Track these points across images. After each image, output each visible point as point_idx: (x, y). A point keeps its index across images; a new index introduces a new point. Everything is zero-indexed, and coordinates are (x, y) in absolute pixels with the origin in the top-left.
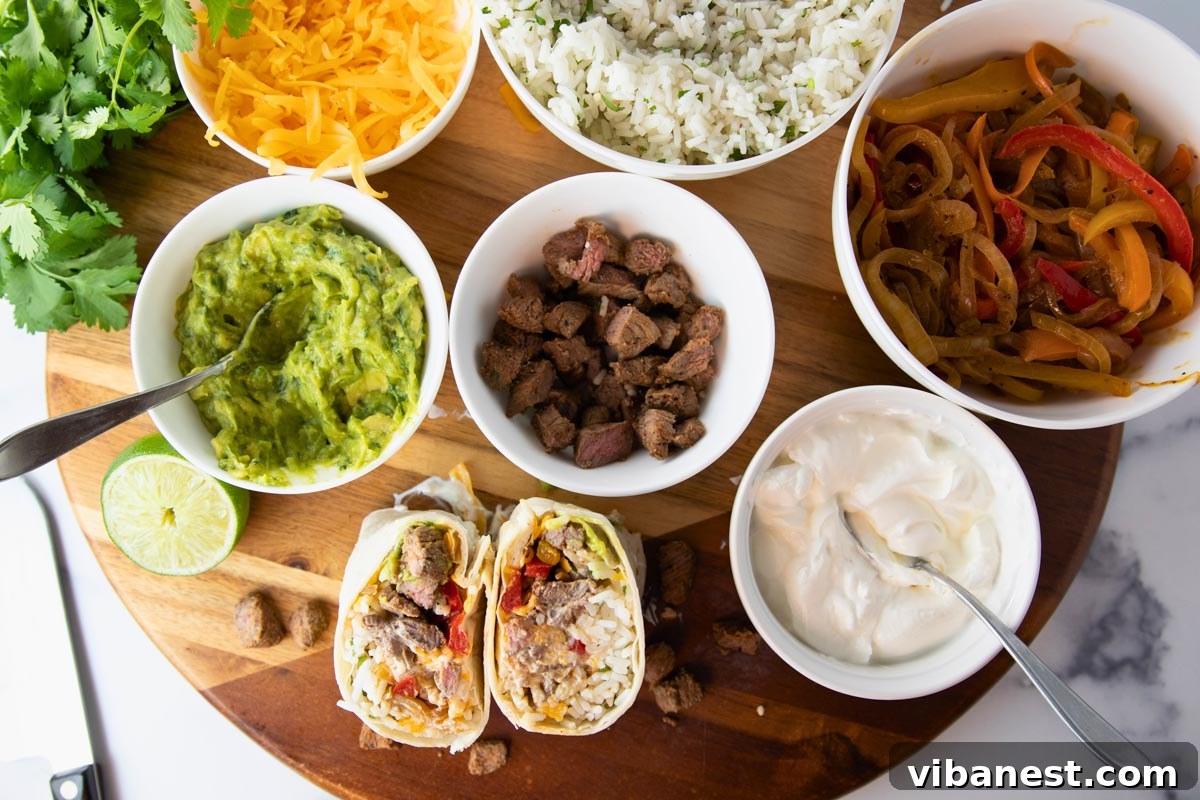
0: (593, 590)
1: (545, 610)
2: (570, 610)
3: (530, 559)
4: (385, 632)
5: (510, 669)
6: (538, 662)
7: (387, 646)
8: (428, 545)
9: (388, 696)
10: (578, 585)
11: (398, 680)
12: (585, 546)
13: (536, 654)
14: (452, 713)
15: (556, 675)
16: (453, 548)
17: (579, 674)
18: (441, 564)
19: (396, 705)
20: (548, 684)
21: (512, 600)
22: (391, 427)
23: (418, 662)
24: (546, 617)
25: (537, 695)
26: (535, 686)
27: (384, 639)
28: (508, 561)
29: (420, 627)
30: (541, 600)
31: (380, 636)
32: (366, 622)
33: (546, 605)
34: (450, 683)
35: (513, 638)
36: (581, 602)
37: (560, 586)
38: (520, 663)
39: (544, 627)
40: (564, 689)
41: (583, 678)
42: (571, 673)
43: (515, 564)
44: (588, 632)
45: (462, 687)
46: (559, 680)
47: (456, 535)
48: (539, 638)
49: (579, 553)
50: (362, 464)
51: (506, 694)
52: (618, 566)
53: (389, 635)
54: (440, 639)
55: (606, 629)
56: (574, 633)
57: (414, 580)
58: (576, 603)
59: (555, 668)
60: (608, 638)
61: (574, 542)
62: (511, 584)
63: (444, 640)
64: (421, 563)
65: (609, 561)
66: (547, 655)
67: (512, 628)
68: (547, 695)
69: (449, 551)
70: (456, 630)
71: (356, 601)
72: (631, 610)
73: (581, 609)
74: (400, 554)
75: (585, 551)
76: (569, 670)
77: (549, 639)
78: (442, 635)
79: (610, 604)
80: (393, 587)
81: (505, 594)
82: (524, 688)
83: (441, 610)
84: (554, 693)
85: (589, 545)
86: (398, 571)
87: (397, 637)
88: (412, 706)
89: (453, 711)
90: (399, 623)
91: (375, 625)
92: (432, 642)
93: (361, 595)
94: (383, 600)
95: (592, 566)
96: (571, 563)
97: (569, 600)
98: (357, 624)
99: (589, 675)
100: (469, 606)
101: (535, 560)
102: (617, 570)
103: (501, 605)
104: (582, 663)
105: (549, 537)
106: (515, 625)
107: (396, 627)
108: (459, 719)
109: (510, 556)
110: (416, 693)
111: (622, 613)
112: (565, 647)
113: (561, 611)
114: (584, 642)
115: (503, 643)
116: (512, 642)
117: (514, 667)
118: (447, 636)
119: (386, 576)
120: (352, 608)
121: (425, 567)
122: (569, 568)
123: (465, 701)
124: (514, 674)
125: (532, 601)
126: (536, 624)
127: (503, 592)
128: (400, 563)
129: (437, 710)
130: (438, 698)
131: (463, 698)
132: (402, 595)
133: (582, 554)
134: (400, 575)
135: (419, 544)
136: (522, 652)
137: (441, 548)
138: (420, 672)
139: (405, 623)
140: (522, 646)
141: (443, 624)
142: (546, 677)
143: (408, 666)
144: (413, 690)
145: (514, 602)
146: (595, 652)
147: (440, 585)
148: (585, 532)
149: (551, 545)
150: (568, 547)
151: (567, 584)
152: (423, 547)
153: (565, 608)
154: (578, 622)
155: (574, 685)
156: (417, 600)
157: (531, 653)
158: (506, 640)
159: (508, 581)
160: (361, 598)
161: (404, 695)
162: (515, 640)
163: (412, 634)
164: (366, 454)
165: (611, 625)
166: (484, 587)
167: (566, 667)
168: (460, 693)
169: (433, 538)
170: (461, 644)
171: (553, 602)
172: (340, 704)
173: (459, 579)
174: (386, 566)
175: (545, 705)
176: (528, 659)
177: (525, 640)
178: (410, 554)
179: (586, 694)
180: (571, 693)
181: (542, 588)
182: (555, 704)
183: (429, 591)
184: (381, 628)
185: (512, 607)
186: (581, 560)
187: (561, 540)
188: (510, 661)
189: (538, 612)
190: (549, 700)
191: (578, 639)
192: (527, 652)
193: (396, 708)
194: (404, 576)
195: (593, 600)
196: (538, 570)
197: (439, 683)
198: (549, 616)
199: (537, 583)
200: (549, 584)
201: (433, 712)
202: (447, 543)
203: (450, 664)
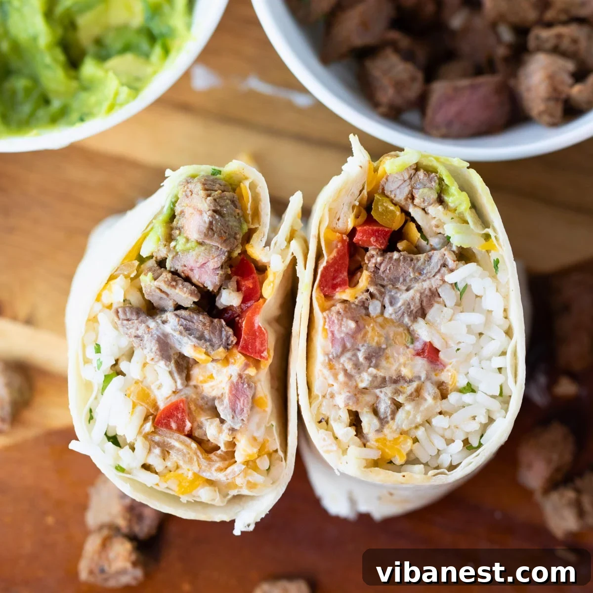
0: (451, 263)
1: (382, 294)
2: (418, 295)
3: (362, 219)
4: (148, 327)
5: (331, 381)
6: (372, 370)
7: (150, 348)
8: (216, 194)
9: (148, 427)
10: (430, 258)
11: (162, 405)
12: (441, 201)
13: (368, 358)
14: (240, 456)
15: (397, 392)
16: (249, 205)
17: (429, 392)
18: (233, 223)
19: (158, 444)
20: (384, 407)
21: (334, 278)
22: (149, 70)
23: (193, 383)
24: (384, 307)
25: (368, 422)
26: (366, 410)
27: (146, 337)
28: (330, 222)
29: (200, 321)
30: (375, 278)
31: (140, 333)
32: (121, 314)
33: (383, 286)
34: (240, 405)
35: (336, 332)
36: (434, 282)
37: (404, 258)
38: (345, 371)
39: (380, 320)
40: (408, 413)
41: (435, 398)
42: (418, 391)
43: (340, 226)
44: (443, 329)
45: (256, 419)
46: (400, 399)
47: (253, 187)
48: (373, 336)
49: (432, 210)
50: (111, 108)
51: (323, 422)
52: (487, 230)
53: (154, 332)
54: (228, 338)
55: (469, 327)
56: (423, 332)
57: (193, 249)
58: (426, 285)
59: (396, 382)
60: (472, 339)
61: (425, 193)
62: (334, 254)
63: (233, 339)
64: (207, 218)
65: (475, 223)
66: (384, 363)
67: (334, 317)
68: (383, 422)
69: (244, 209)
70: (251, 323)
71: (104, 288)
72: (506, 297)
73: (434, 294)
74: (173, 217)
75: (440, 208)
76: (415, 385)
77: (387, 338)
78: (231, 332)
79: (477, 287)
80: (162, 263)
81: (326, 268)
82: (350, 412)
83: (229, 298)
84: (393, 419)
85: (446, 198)
86: (170, 238)
87: (166, 336)
88: (182, 443)
89: (243, 450)
90: (170, 316)
91: (134, 317)
92: (215, 340)
93: (112, 278)
94: (146, 280)
95: (450, 229)
96: (419, 228)
97: (416, 280)
98: (106, 319)
99: (444, 396)
100: (271, 289)
101: (370, 220)
102: (487, 237)
103: (319, 286)
104: (435, 378)
105: (390, 187)
106: (338, 313)
107: (164, 322)
108: (251, 464)
109: (334, 215)
110: (188, 425)
111: (492, 301)
112: (410, 352)
113: (404, 297)
114: (437, 345)
115: (320, 341)
116: (333, 340)
117: (335, 376)
118: (237, 333)
119: (152, 247)
120: (98, 299)
121: (211, 223)
122: (415, 234)
123: (260, 440)
124: (336, 387)
125: (364, 279)
126: (368, 315)
127: (323, 265)
128: (172, 229)
129: (219, 452)
130: (220, 431)
131: (256, 435)
132: (175, 273)
133: (436, 210)
134: (173, 244)
135: (202, 193)
136: (348, 355)
137: (233, 202)
138: (194, 396)
139: (177, 315)
140: (348, 345)
141: (231, 318)
142: (382, 396)
143: (179, 382)
144: (184, 422)
145: (338, 280)
146: (454, 361)
147: (229, 258)
148: (441, 180)
149: (392, 201)
150: (416, 201)
151: (414, 257)
152: (209, 195)
153: (411, 292)
154: (428, 317)
155: (422, 408)
156: (195, 278)
157: (361, 356)
158: (326, 337)
159: (329, 253)
160: (111, 282)
161: (170, 428)
162: (338, 336)
163: (187, 329)
164: (117, 94)
165: (475, 319)
166: (294, 262)
167: (411, 381)
168: (253, 426)
169: (222, 188)
170: (258, 344)
171: (394, 281)
172: (73, 445)
173: (257, 251)
174: (151, 234)
175: (381, 436)
176: (357, 366)
177: (353, 335)
178: (188, 211)
179: (439, 422)
180: (419, 419)
181: (379, 259)
182: (396, 435)
183: (215, 262)
184: (142, 322)
185: (334, 287)
186: (434, 222)
187: (406, 190)
188: (331, 367)
189: (372, 296)
190: (386, 431)
191: (428, 340)
192: (355, 355)
193: (157, 451)
194: (180, 244)
195: (450, 278)
196: (373, 233)
197: (223, 410)
198: (387, 304)
199: (372, 252)
200: (389, 255)
201: (212, 456)
202: (241, 197)
203: (240, 376)
